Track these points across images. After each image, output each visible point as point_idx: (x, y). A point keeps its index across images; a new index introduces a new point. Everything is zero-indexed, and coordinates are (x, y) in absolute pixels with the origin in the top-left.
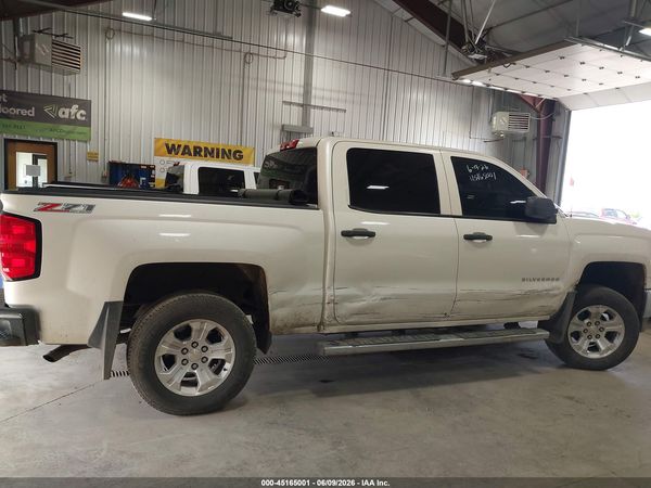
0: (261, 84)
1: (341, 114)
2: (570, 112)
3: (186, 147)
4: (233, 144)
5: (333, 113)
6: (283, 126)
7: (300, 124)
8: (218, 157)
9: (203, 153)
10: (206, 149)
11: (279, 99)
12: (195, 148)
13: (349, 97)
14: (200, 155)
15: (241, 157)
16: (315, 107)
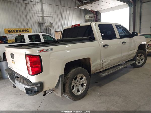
0: (31, 12)
1: (52, 18)
2: (101, 14)
3: (13, 30)
4: (26, 28)
5: (50, 18)
6: (38, 22)
7: (42, 21)
8: (23, 32)
9: (18, 31)
10: (19, 30)
11: (36, 15)
12: (16, 30)
13: (53, 13)
14: (18, 32)
15: (29, 31)
16: (45, 16)
